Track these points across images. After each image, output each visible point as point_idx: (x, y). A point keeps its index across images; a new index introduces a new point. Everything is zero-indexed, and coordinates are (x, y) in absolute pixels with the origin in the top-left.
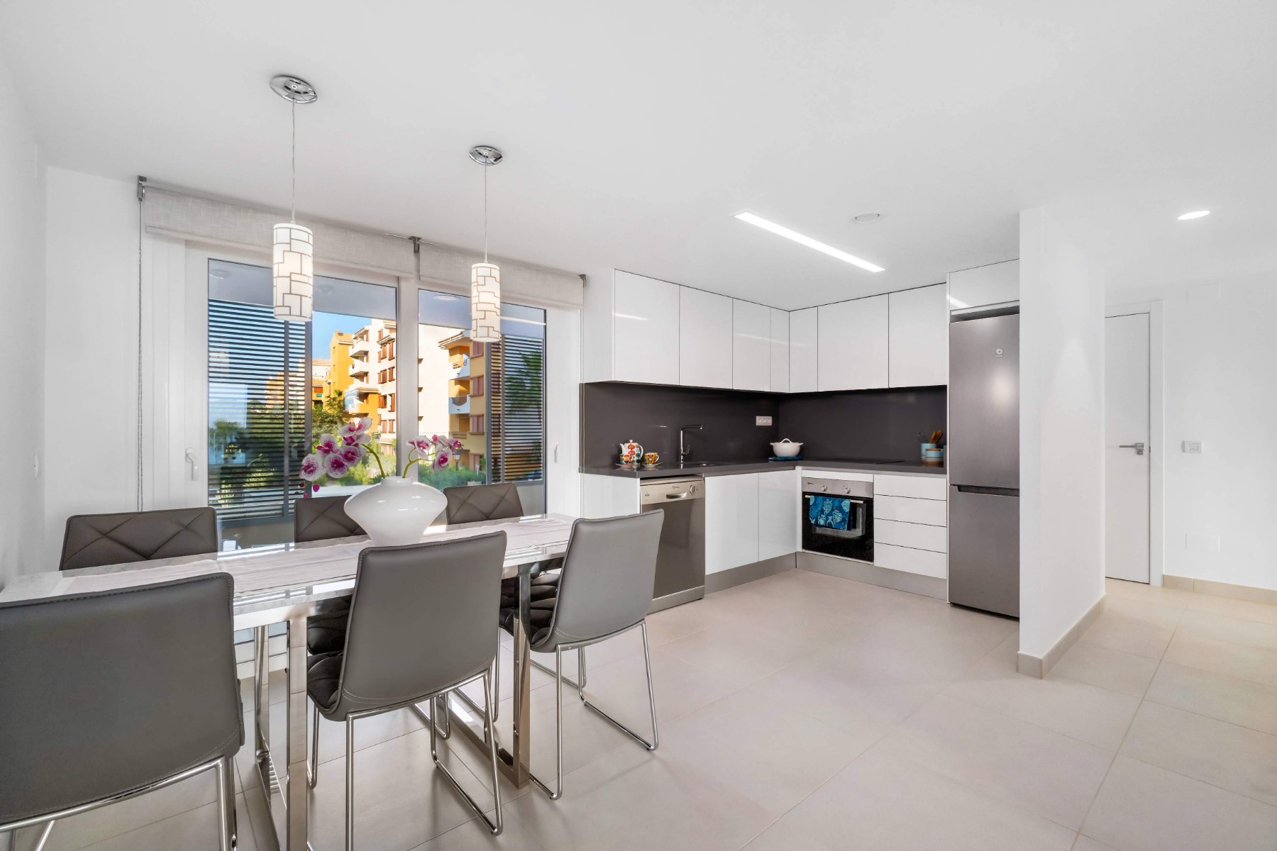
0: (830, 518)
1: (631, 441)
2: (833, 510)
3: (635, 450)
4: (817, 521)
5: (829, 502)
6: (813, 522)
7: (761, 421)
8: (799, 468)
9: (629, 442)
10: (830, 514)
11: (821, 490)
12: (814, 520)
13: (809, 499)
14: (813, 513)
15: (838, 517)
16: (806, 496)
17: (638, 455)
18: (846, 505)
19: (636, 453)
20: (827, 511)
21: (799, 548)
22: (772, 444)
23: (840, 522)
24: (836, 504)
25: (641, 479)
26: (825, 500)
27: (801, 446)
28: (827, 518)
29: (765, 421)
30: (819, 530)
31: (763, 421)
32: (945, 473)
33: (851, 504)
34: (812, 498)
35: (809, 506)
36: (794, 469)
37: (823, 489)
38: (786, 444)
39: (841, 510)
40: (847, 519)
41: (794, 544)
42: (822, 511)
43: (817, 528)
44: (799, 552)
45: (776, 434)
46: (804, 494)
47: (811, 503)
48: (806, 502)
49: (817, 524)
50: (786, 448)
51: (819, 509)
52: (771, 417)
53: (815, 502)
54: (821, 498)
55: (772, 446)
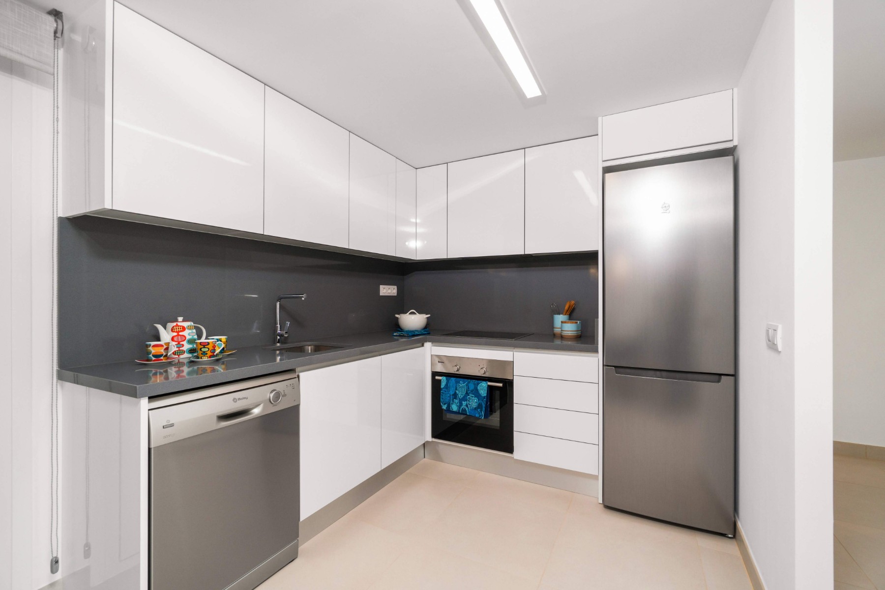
0: (464, 403)
1: (180, 319)
2: (467, 394)
3: (186, 333)
4: (449, 406)
5: (462, 384)
6: (444, 407)
7: (385, 291)
8: (428, 345)
9: (177, 321)
10: (464, 399)
11: (453, 370)
12: (446, 406)
13: (440, 381)
14: (444, 397)
15: (474, 402)
16: (437, 378)
17: (191, 341)
18: (483, 388)
19: (188, 337)
20: (460, 395)
21: (428, 436)
22: (397, 316)
23: (475, 409)
24: (472, 387)
25: (150, 398)
26: (457, 382)
27: (427, 318)
28: (461, 404)
29: (389, 291)
30: (450, 416)
31: (388, 290)
32: (596, 351)
33: (490, 387)
34: (443, 379)
35: (440, 389)
36: (423, 345)
37: (456, 368)
38: (413, 317)
39: (476, 393)
40: (484, 406)
41: (422, 432)
42: (455, 396)
43: (448, 414)
44: (427, 442)
45: (401, 304)
46: (434, 374)
47: (443, 385)
48: (436, 385)
49: (449, 410)
50: (413, 320)
51: (452, 393)
52: (396, 287)
53: (447, 385)
54: (453, 379)
55: (397, 318)
